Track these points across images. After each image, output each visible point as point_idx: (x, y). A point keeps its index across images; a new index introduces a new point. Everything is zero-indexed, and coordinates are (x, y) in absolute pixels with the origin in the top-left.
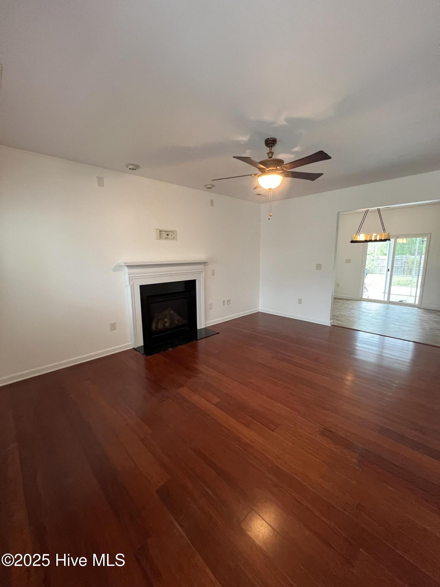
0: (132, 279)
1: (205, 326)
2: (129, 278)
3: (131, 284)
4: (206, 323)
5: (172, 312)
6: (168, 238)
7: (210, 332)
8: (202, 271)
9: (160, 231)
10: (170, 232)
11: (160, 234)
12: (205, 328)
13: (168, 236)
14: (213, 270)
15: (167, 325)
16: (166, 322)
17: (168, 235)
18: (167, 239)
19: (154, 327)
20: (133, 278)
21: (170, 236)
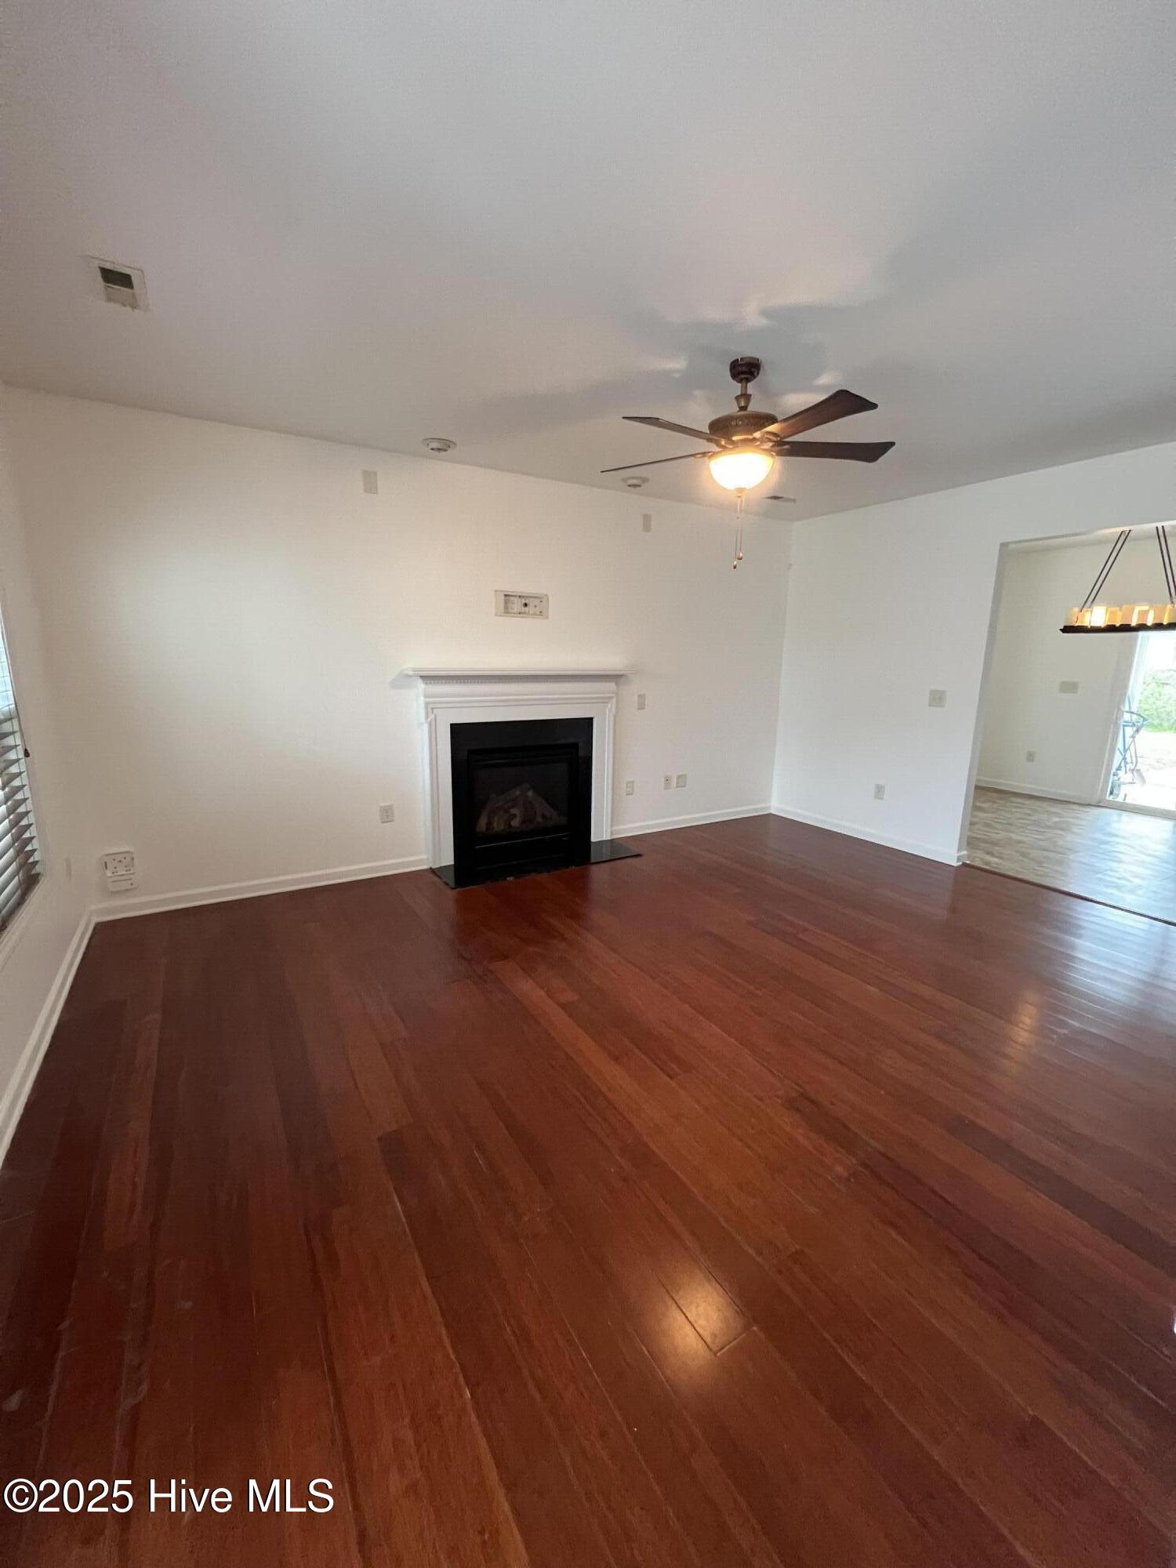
0: (432, 709)
1: (612, 834)
2: (427, 704)
3: (429, 720)
4: (615, 828)
5: (530, 793)
6: (527, 611)
7: (622, 851)
8: (612, 698)
9: (506, 595)
10: (531, 600)
11: (506, 603)
12: (612, 841)
13: (526, 609)
14: (642, 697)
15: (515, 823)
16: (514, 816)
17: (526, 605)
18: (524, 615)
19: (482, 824)
20: (434, 706)
21: (530, 609)
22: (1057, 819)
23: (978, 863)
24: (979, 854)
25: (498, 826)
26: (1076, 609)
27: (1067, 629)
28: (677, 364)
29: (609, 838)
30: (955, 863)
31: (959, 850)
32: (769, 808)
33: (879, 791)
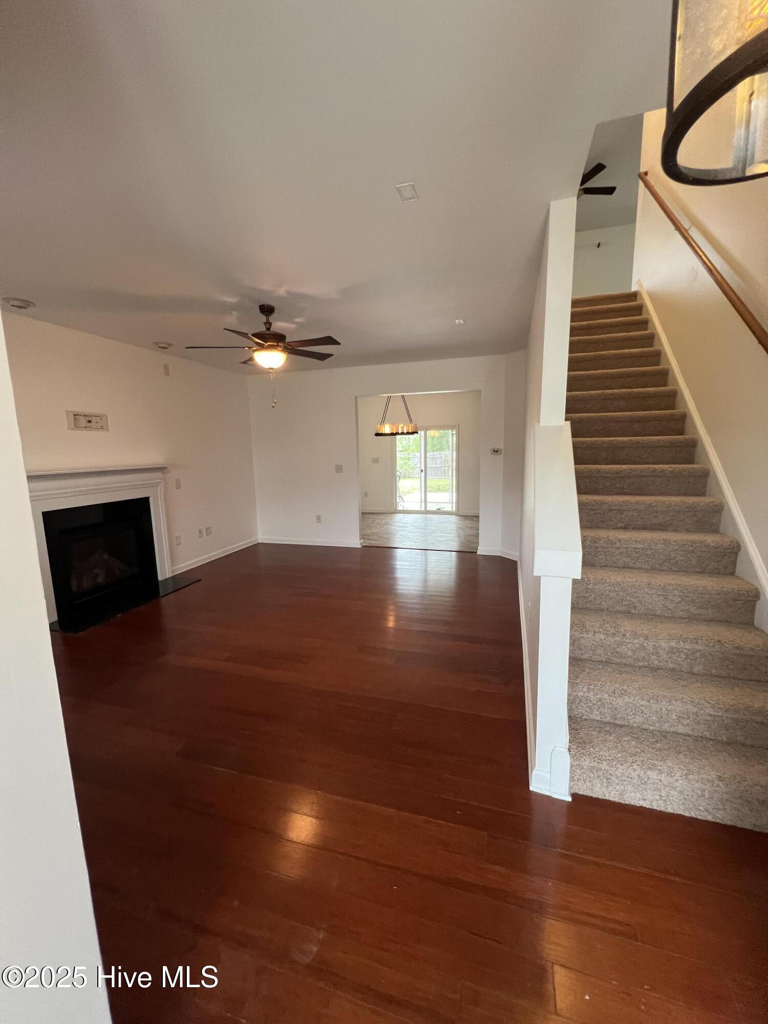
1: (172, 573)
4: (174, 568)
5: (106, 557)
6: (91, 426)
7: (182, 582)
8: (157, 484)
9: (75, 415)
10: (93, 417)
11: (75, 420)
12: (174, 577)
13: (90, 424)
14: (178, 481)
15: (101, 579)
16: (98, 575)
17: (90, 422)
18: (89, 429)
21: (93, 424)
22: (384, 521)
23: (367, 545)
24: (366, 541)
25: (86, 583)
26: (379, 426)
27: (377, 435)
28: (231, 300)
29: (171, 576)
30: (360, 546)
31: (360, 540)
32: (258, 539)
33: (319, 519)
